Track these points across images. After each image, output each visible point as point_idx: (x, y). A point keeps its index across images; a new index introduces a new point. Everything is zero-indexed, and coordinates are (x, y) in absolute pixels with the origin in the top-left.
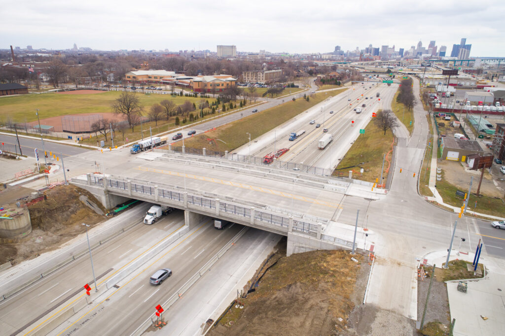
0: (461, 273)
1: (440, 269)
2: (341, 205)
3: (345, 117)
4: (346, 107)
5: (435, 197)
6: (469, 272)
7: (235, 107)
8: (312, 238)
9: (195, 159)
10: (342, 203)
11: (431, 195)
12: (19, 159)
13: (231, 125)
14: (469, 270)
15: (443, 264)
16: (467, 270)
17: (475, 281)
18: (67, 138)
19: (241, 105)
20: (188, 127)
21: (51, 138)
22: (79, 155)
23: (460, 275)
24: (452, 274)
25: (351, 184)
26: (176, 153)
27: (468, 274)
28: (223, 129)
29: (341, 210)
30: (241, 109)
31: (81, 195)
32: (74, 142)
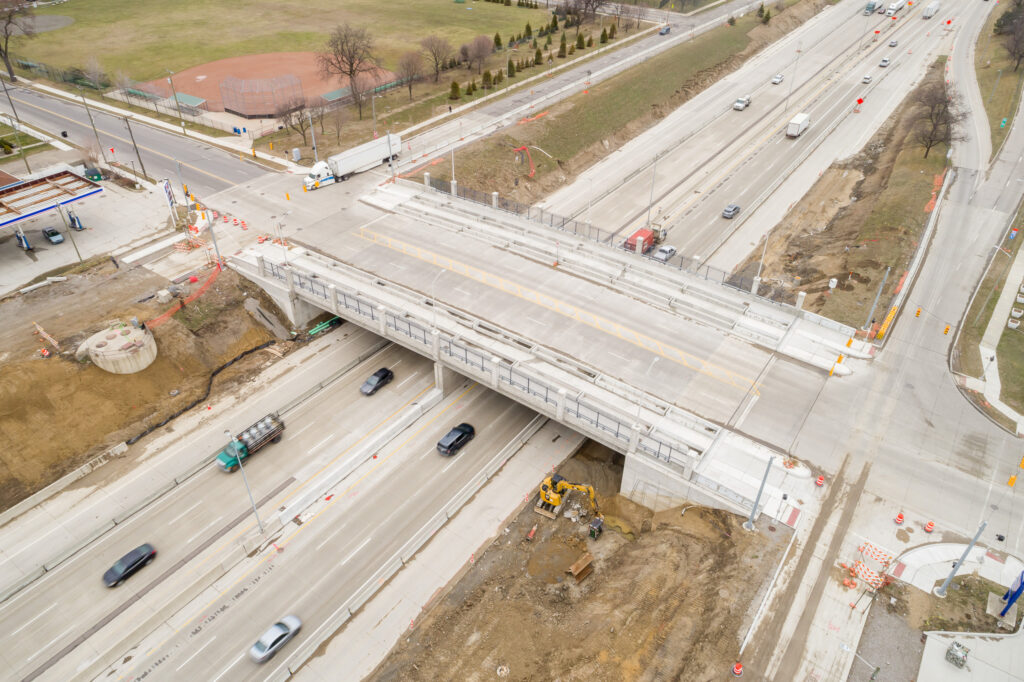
0: (968, 616)
1: (928, 594)
2: (758, 384)
3: (847, 79)
4: (857, 45)
5: (985, 380)
6: (988, 616)
7: (590, 44)
8: (673, 475)
9: (476, 215)
10: (763, 377)
11: (978, 373)
12: (142, 188)
13: (570, 106)
14: (989, 611)
15: (938, 583)
16: (984, 610)
17: (992, 639)
18: (232, 131)
19: (604, 39)
20: (475, 108)
21: (202, 128)
22: (251, 183)
23: (966, 620)
24: (946, 616)
25: (799, 320)
26: (439, 194)
27: (984, 620)
28: (551, 117)
29: (755, 398)
30: (602, 50)
31: (247, 297)
32: (244, 145)
